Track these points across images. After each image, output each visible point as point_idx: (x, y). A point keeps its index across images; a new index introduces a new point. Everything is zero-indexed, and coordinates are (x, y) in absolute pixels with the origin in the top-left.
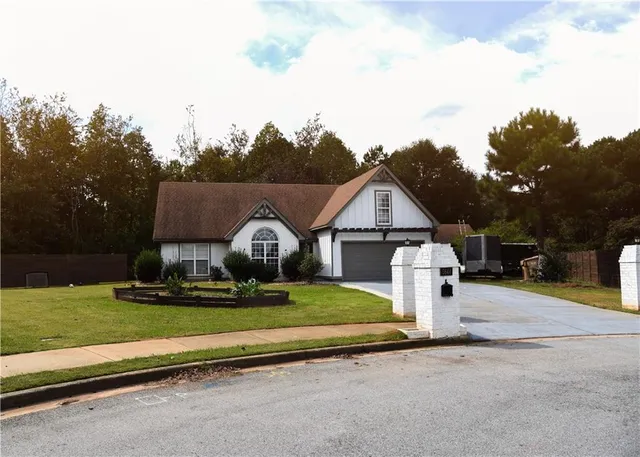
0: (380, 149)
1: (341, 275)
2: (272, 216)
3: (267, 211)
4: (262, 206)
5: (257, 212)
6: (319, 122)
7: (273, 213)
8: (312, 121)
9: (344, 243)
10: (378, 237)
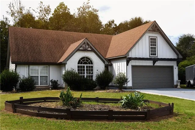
0: (113, 22)
1: (131, 85)
2: (89, 49)
3: (87, 46)
4: (85, 43)
5: (81, 46)
6: (89, 4)
7: (91, 47)
8: (86, 4)
9: (133, 67)
10: (150, 63)
